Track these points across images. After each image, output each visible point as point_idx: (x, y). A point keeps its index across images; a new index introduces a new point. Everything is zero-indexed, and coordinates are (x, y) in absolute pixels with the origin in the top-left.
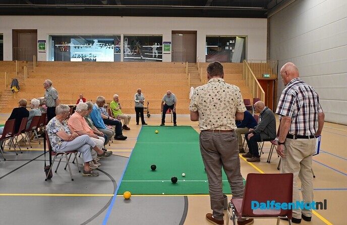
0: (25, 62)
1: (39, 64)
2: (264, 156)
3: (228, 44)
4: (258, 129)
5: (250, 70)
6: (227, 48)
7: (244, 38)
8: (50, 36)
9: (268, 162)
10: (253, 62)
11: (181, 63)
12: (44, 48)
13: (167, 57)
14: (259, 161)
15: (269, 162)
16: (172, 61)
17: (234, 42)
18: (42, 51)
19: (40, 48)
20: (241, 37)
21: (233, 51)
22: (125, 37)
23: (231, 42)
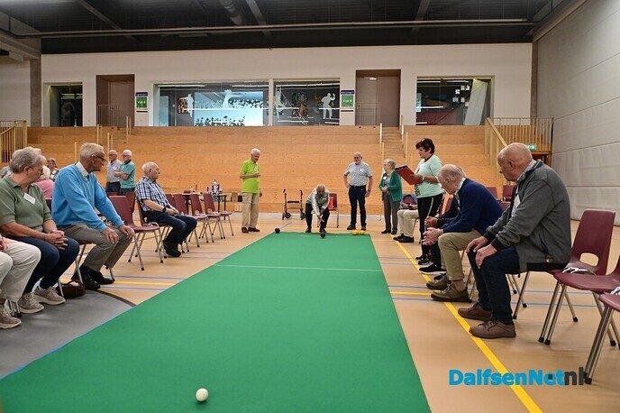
0: (116, 128)
1: (136, 131)
2: (529, 317)
3: (457, 92)
4: (512, 232)
5: (499, 135)
6: (455, 100)
7: (488, 81)
8: (156, 85)
9: (545, 341)
10: (504, 123)
11: (371, 127)
12: (145, 105)
13: (347, 118)
14: (513, 335)
15: (548, 343)
16: (357, 123)
17: (468, 88)
18: (142, 109)
19: (139, 105)
20: (482, 80)
21: (467, 104)
22: (275, 83)
23: (463, 89)
